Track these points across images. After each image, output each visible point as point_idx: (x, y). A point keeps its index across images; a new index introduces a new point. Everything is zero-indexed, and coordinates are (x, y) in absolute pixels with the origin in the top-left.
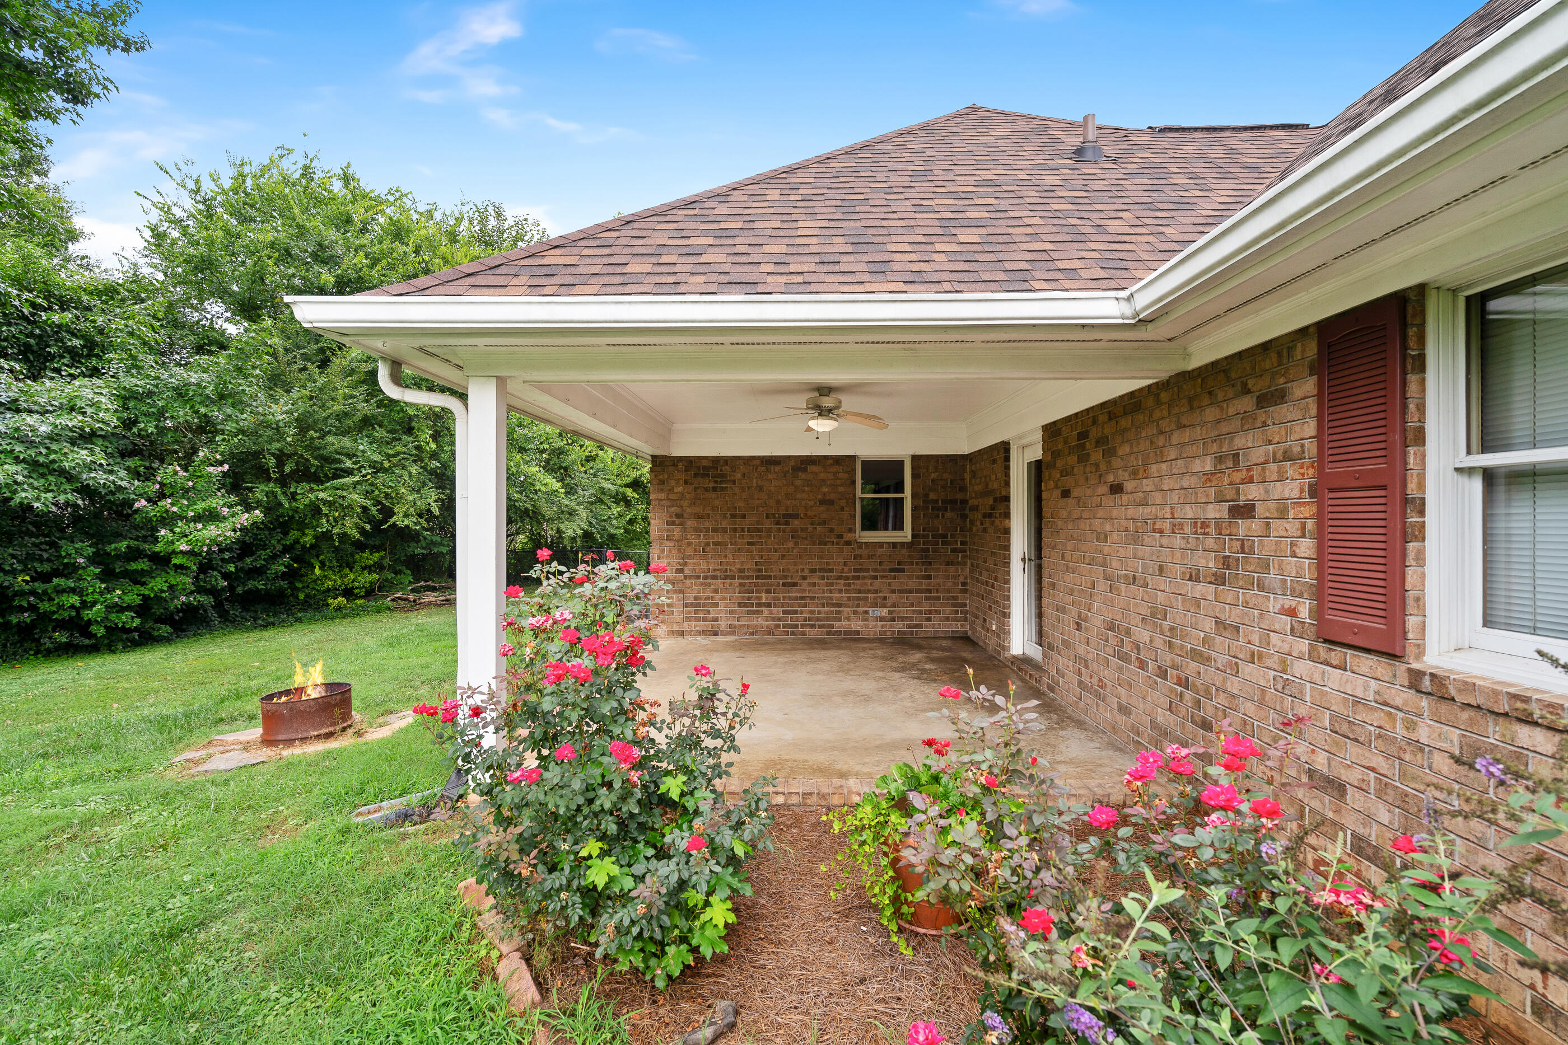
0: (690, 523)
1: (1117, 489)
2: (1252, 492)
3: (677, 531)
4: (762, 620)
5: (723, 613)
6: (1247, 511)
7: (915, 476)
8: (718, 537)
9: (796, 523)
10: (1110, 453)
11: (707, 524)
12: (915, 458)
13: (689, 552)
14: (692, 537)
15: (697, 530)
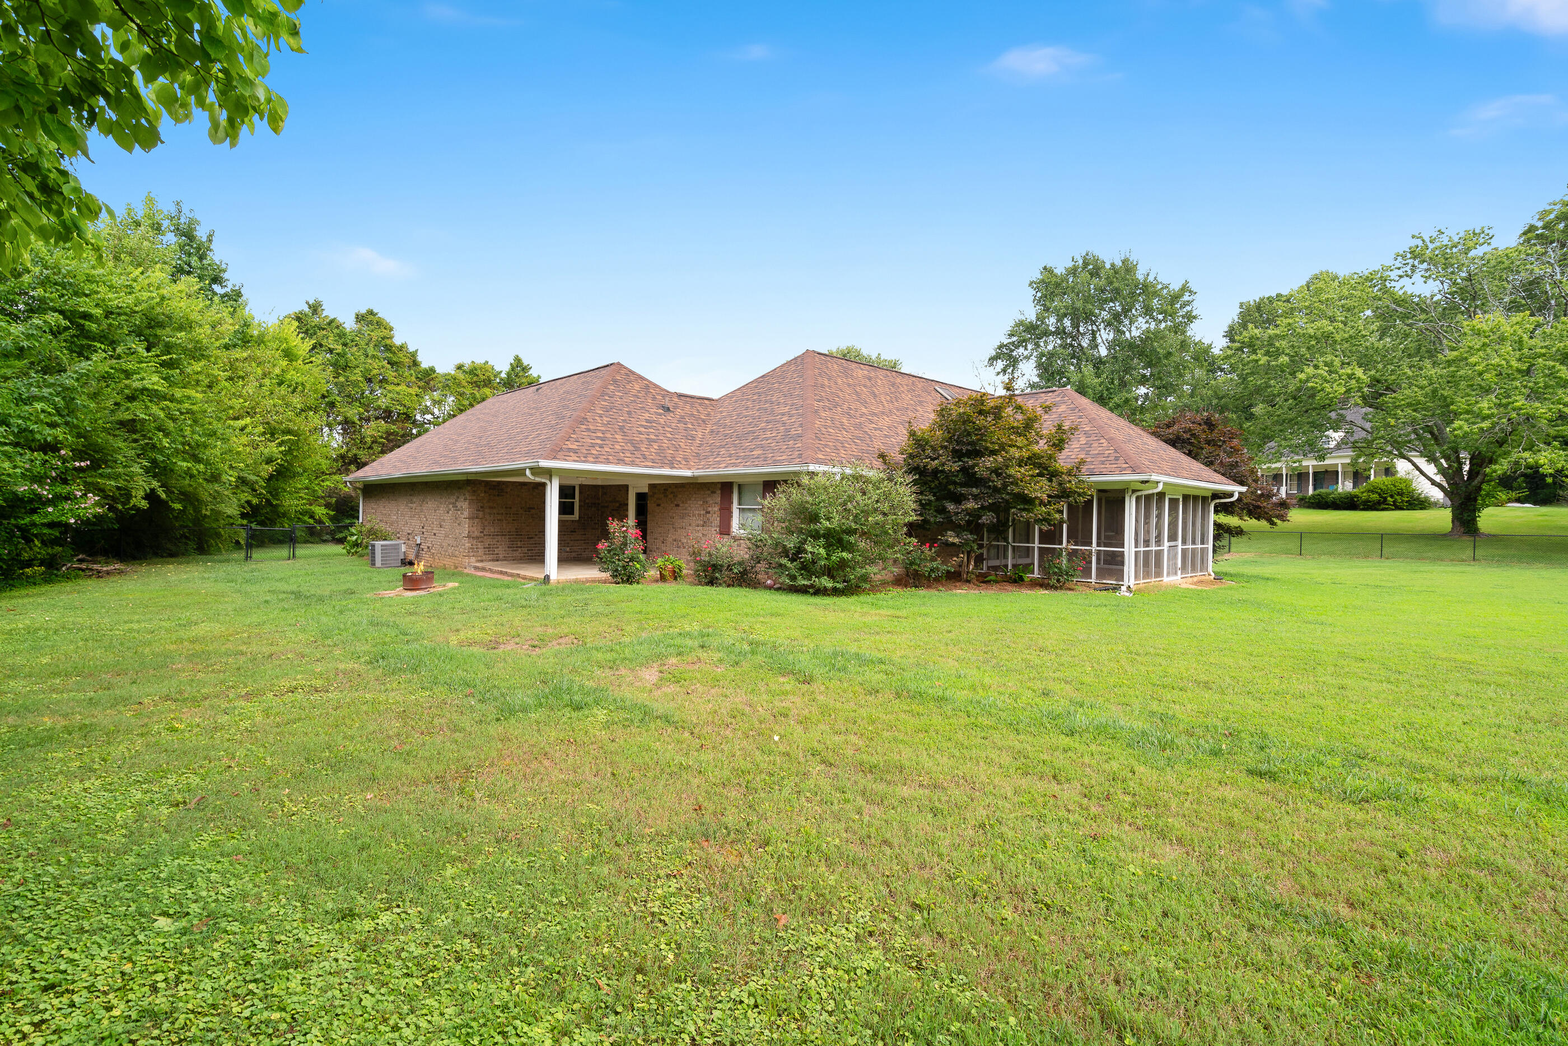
0: (487, 511)
1: (677, 505)
2: (710, 509)
3: (481, 514)
4: (517, 554)
5: (501, 551)
6: (709, 512)
7: (580, 493)
8: (499, 517)
9: (533, 511)
10: (675, 496)
11: (495, 511)
12: (581, 486)
13: (486, 523)
14: (487, 516)
15: (490, 514)
